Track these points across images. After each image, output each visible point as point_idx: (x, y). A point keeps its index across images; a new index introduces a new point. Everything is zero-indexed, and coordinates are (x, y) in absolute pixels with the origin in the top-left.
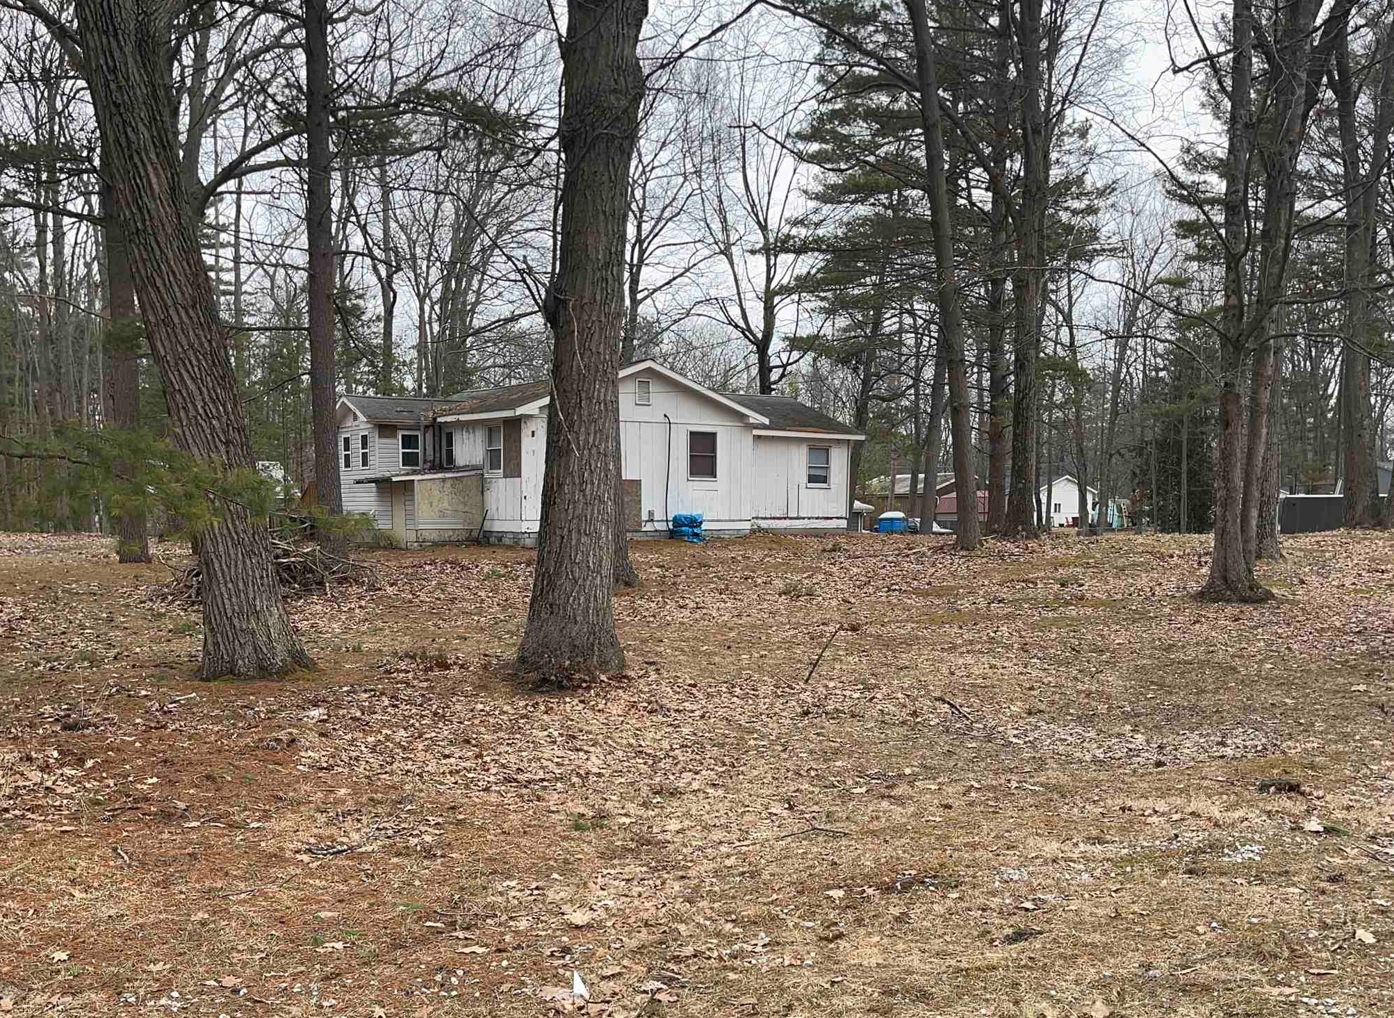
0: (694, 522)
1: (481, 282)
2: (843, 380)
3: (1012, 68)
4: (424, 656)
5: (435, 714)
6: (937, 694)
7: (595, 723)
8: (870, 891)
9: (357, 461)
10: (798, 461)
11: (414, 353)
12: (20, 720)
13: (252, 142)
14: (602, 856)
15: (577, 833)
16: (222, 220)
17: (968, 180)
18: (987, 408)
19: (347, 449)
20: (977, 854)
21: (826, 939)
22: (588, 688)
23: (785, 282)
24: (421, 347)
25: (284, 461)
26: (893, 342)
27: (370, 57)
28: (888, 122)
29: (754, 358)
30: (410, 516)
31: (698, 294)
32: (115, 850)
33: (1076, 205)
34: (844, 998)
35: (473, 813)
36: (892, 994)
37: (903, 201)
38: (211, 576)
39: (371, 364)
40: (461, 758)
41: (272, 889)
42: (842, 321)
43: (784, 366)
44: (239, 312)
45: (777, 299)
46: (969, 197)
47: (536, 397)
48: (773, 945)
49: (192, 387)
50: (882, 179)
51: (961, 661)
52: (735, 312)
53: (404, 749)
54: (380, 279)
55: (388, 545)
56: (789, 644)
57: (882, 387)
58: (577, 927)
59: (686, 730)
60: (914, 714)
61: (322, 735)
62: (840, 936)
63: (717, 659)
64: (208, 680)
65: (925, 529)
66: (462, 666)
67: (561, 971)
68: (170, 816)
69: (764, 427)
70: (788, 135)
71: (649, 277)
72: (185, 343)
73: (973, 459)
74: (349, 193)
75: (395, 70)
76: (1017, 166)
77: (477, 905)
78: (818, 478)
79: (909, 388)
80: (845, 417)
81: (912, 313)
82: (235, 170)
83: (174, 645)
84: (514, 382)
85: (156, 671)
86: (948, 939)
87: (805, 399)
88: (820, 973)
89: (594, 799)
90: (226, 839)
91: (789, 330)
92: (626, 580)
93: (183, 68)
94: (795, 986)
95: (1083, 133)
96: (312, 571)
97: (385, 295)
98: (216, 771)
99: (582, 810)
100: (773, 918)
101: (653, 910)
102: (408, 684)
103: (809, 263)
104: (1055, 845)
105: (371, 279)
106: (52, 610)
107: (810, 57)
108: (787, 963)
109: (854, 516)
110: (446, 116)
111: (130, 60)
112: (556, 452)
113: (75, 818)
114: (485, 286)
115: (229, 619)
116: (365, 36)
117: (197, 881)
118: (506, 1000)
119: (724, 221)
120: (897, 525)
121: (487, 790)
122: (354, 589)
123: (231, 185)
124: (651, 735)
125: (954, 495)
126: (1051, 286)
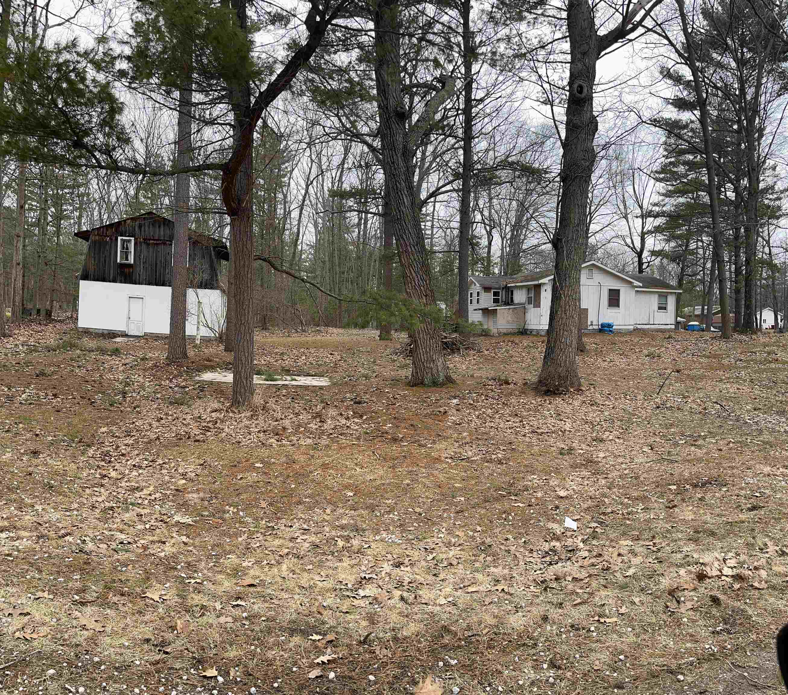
0: (610, 326)
1: (526, 232)
2: (673, 268)
3: (743, 145)
4: (499, 380)
5: (504, 403)
6: (714, 401)
7: (568, 409)
8: (688, 487)
9: (475, 301)
10: (654, 301)
11: (499, 259)
12: (337, 399)
13: (441, 184)
14: (571, 466)
15: (561, 456)
16: (428, 212)
17: (725, 188)
18: (733, 279)
19: (471, 297)
20: (734, 471)
21: (669, 507)
22: (565, 394)
23: (650, 229)
24: (502, 257)
25: (446, 301)
26: (694, 253)
27: (487, 151)
28: (692, 166)
29: (636, 259)
30: (495, 322)
31: (613, 234)
32: (373, 452)
33: (771, 197)
34: (678, 534)
35: (518, 446)
36: (698, 532)
37: (698, 196)
38: (416, 346)
39: (482, 264)
40: (514, 422)
41: (436, 472)
42: (673, 244)
43: (649, 262)
44: (432, 245)
45: (646, 236)
46: (725, 195)
47: (547, 276)
48: (646, 509)
49: (414, 275)
50: (690, 188)
51: (724, 386)
52: (629, 241)
53: (491, 417)
54: (487, 231)
55: (486, 334)
56: (650, 377)
57: (689, 271)
58: (561, 497)
59: (606, 413)
60: (705, 409)
61: (457, 410)
62: (675, 506)
63: (619, 383)
64: (413, 386)
65: (708, 329)
66: (515, 384)
67: (555, 516)
68: (396, 440)
69: (640, 287)
70: (652, 172)
71: (593, 228)
72: (412, 258)
73: (728, 301)
74: (476, 199)
75: (496, 154)
76: (745, 182)
77: (520, 485)
78: (662, 308)
79: (701, 271)
80: (674, 283)
81: (702, 241)
82: (434, 194)
83: (400, 372)
84: (538, 270)
85: (392, 382)
86: (722, 508)
87: (657, 275)
88: (667, 522)
89: (568, 442)
90: (418, 451)
91: (651, 248)
92: (581, 349)
93: (417, 158)
94: (656, 527)
95: (774, 168)
96: (455, 344)
97: (488, 237)
98: (415, 423)
99: (563, 446)
100: (646, 497)
101: (594, 492)
102: (492, 391)
103: (659, 221)
104: (769, 468)
105: (484, 232)
106: (352, 357)
107: (661, 142)
108: (652, 517)
109: (678, 323)
110: (515, 170)
111: (400, 159)
112: (555, 298)
113: (358, 439)
114: (528, 233)
115: (423, 363)
116: (485, 142)
117: (406, 467)
118: (532, 527)
119: (625, 205)
120: (695, 328)
121: (524, 436)
122: (472, 352)
123: (432, 199)
124: (591, 415)
125: (720, 315)
126: (761, 230)
